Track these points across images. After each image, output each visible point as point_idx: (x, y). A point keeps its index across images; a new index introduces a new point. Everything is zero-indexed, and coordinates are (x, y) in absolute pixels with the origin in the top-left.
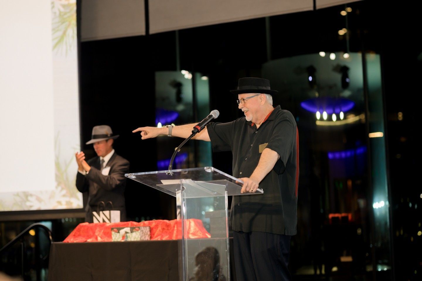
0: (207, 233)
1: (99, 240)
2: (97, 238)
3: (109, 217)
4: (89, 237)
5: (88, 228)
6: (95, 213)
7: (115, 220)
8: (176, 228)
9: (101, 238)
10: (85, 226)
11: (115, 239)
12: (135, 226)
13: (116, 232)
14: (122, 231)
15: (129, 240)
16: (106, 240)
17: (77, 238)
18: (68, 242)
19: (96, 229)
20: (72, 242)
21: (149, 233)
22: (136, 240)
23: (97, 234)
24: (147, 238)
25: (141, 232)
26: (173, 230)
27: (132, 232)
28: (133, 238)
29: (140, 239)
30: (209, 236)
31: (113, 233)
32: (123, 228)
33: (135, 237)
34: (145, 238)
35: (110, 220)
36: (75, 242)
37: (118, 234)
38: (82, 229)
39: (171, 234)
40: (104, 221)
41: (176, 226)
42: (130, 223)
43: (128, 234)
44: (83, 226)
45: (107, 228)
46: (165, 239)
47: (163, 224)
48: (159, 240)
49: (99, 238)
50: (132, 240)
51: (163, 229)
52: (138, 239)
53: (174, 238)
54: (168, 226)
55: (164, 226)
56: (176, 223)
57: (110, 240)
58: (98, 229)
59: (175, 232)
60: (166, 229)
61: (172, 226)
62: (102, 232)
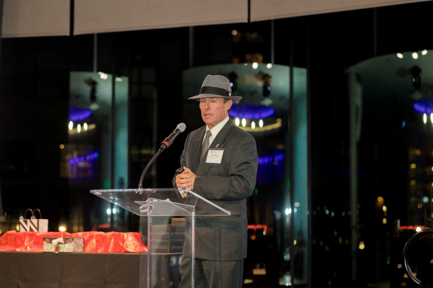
0: (145, 247)
1: (29, 249)
2: (26, 248)
3: (36, 226)
5: (16, 236)
6: (21, 221)
7: (43, 229)
8: (112, 241)
9: (31, 247)
10: (12, 234)
11: (47, 249)
13: (48, 242)
14: (55, 242)
15: (61, 250)
16: (36, 250)
17: (3, 247)
19: (25, 238)
21: (82, 245)
22: (68, 251)
23: (26, 244)
24: (80, 250)
25: (75, 244)
26: (110, 242)
27: (65, 243)
28: (66, 249)
29: (73, 250)
30: (146, 251)
31: (45, 243)
32: (56, 239)
33: (68, 248)
34: (78, 249)
35: (37, 229)
36: (2, 250)
37: (50, 244)
38: (9, 237)
39: (108, 246)
40: (31, 230)
41: (113, 238)
42: (62, 233)
43: (60, 245)
44: (10, 234)
45: (37, 237)
46: (99, 251)
47: (98, 235)
48: (94, 252)
49: (28, 248)
50: (65, 251)
51: (97, 241)
52: (72, 251)
53: (110, 250)
54: (104, 238)
55: (99, 238)
56: (113, 235)
57: (41, 251)
58: (27, 239)
59: (112, 244)
60: (101, 241)
61: (109, 238)
62: (32, 242)
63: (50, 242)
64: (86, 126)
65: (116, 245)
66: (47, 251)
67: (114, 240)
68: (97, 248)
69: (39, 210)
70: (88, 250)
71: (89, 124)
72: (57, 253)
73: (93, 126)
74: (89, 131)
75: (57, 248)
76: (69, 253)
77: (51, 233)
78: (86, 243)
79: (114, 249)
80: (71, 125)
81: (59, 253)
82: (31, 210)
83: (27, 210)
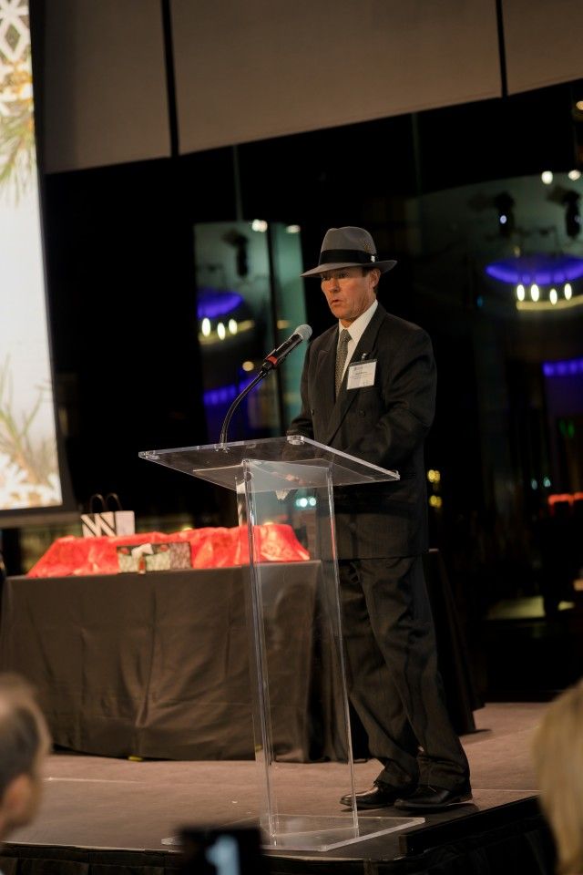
0: (302, 551)
1: (96, 570)
2: (91, 567)
3: (112, 525)
4: (76, 565)
5: (75, 546)
6: (85, 518)
7: (123, 530)
8: (240, 543)
9: (99, 566)
10: (69, 543)
11: (124, 567)
12: (159, 542)
13: (125, 554)
14: (137, 552)
15: (150, 568)
16: (109, 570)
17: (53, 568)
18: (37, 576)
19: (89, 550)
20: (44, 577)
21: (188, 555)
22: (162, 568)
23: (91, 559)
24: (184, 565)
25: (173, 553)
26: (235, 547)
27: (155, 553)
28: (157, 564)
29: (171, 565)
30: (305, 557)
31: (120, 555)
32: (138, 546)
33: (160, 562)
34: (180, 563)
35: (114, 530)
36: (51, 574)
37: (129, 558)
38: (63, 549)
39: (232, 554)
40: (103, 533)
41: (239, 540)
42: (153, 534)
43: (148, 558)
44: (63, 544)
45: (110, 546)
46: (220, 564)
47: (215, 535)
48: (210, 567)
50: (157, 568)
51: (215, 545)
52: (168, 567)
53: (237, 563)
54: (226, 539)
55: (218, 540)
56: (240, 533)
57: (115, 570)
58: (92, 550)
59: (239, 551)
60: (223, 545)
61: (234, 538)
62: (101, 556)
63: (128, 552)
64: (233, 326)
66: (126, 570)
68: (215, 560)
69: (115, 496)
70: (199, 563)
71: (239, 321)
72: (142, 572)
73: (247, 325)
74: (239, 334)
75: (143, 564)
76: (164, 571)
78: (194, 550)
79: (243, 558)
80: (206, 326)
81: (147, 572)
82: (100, 497)
83: (93, 497)
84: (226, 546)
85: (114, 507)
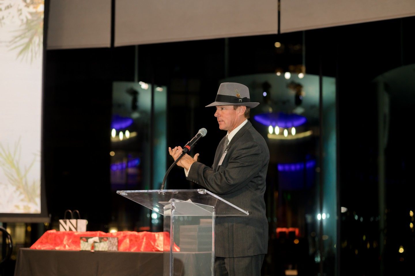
0: (177, 247)
1: (67, 248)
2: (65, 247)
3: (75, 226)
4: (56, 245)
5: (56, 236)
6: (61, 221)
7: (81, 229)
8: (144, 240)
9: (69, 246)
10: (53, 233)
11: (83, 247)
12: (103, 237)
13: (84, 241)
14: (91, 241)
15: (97, 249)
16: (74, 248)
17: (44, 245)
18: (35, 249)
19: (64, 238)
20: (39, 249)
21: (117, 244)
22: (103, 250)
23: (65, 242)
24: (114, 249)
25: (109, 243)
26: (142, 242)
27: (100, 242)
29: (108, 249)
30: (178, 250)
31: (82, 242)
32: (92, 238)
33: (103, 247)
34: (112, 248)
35: (76, 229)
36: (43, 249)
37: (87, 243)
38: (50, 237)
39: (140, 245)
40: (70, 230)
42: (98, 233)
43: (96, 244)
44: (50, 234)
45: (75, 237)
46: (133, 250)
47: (131, 235)
48: (127, 251)
49: (67, 246)
50: (100, 249)
51: (131, 240)
52: (106, 249)
53: (142, 250)
54: (137, 237)
55: (132, 238)
56: (145, 235)
57: (78, 249)
58: (66, 238)
59: (144, 244)
60: (134, 241)
61: (141, 237)
62: (70, 241)
63: (86, 241)
64: (128, 134)
65: (148, 244)
66: (84, 249)
67: (146, 239)
68: (130, 247)
69: (78, 212)
70: (122, 249)
71: (131, 132)
72: (93, 251)
73: (134, 134)
74: (130, 139)
75: (93, 247)
76: (104, 251)
77: (89, 233)
78: (120, 242)
79: (146, 248)
80: (114, 132)
81: (95, 251)
82: (70, 211)
83: (66, 211)
84: (136, 241)
85: (77, 217)
